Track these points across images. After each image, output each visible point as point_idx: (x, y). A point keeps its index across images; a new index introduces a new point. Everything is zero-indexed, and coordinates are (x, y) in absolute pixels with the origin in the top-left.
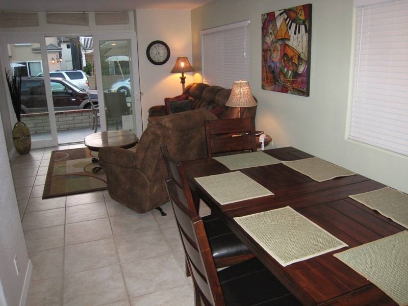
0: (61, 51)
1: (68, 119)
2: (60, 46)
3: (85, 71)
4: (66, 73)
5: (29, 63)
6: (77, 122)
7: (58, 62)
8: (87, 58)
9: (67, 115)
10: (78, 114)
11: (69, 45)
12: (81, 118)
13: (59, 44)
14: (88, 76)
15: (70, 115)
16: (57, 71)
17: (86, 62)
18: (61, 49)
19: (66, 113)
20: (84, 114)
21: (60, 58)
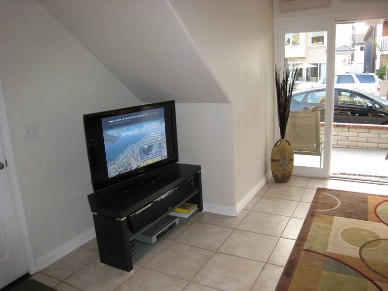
0: (353, 53)
1: (350, 134)
2: (354, 47)
3: (377, 74)
4: (356, 75)
5: (320, 64)
6: (361, 139)
7: (349, 64)
8: (382, 60)
9: (350, 130)
10: (364, 130)
11: (363, 48)
12: (368, 135)
13: (353, 45)
14: (381, 80)
15: (353, 130)
16: (347, 73)
17: (381, 64)
18: (354, 50)
19: (349, 127)
20: (373, 131)
21: (352, 60)
